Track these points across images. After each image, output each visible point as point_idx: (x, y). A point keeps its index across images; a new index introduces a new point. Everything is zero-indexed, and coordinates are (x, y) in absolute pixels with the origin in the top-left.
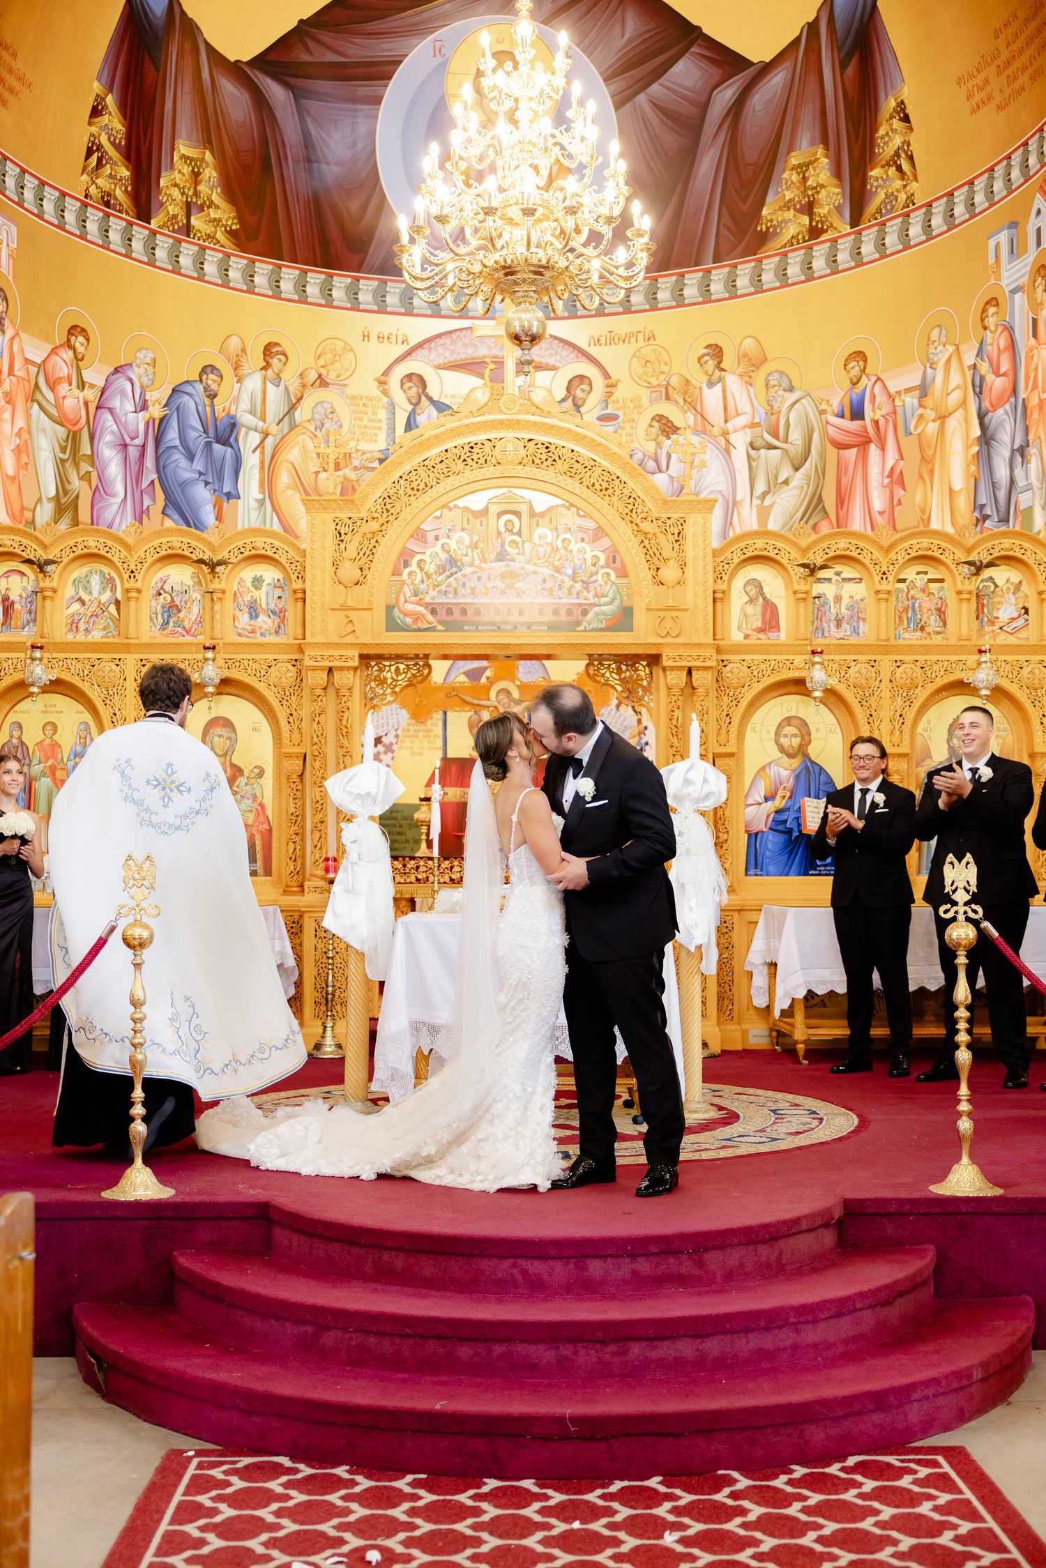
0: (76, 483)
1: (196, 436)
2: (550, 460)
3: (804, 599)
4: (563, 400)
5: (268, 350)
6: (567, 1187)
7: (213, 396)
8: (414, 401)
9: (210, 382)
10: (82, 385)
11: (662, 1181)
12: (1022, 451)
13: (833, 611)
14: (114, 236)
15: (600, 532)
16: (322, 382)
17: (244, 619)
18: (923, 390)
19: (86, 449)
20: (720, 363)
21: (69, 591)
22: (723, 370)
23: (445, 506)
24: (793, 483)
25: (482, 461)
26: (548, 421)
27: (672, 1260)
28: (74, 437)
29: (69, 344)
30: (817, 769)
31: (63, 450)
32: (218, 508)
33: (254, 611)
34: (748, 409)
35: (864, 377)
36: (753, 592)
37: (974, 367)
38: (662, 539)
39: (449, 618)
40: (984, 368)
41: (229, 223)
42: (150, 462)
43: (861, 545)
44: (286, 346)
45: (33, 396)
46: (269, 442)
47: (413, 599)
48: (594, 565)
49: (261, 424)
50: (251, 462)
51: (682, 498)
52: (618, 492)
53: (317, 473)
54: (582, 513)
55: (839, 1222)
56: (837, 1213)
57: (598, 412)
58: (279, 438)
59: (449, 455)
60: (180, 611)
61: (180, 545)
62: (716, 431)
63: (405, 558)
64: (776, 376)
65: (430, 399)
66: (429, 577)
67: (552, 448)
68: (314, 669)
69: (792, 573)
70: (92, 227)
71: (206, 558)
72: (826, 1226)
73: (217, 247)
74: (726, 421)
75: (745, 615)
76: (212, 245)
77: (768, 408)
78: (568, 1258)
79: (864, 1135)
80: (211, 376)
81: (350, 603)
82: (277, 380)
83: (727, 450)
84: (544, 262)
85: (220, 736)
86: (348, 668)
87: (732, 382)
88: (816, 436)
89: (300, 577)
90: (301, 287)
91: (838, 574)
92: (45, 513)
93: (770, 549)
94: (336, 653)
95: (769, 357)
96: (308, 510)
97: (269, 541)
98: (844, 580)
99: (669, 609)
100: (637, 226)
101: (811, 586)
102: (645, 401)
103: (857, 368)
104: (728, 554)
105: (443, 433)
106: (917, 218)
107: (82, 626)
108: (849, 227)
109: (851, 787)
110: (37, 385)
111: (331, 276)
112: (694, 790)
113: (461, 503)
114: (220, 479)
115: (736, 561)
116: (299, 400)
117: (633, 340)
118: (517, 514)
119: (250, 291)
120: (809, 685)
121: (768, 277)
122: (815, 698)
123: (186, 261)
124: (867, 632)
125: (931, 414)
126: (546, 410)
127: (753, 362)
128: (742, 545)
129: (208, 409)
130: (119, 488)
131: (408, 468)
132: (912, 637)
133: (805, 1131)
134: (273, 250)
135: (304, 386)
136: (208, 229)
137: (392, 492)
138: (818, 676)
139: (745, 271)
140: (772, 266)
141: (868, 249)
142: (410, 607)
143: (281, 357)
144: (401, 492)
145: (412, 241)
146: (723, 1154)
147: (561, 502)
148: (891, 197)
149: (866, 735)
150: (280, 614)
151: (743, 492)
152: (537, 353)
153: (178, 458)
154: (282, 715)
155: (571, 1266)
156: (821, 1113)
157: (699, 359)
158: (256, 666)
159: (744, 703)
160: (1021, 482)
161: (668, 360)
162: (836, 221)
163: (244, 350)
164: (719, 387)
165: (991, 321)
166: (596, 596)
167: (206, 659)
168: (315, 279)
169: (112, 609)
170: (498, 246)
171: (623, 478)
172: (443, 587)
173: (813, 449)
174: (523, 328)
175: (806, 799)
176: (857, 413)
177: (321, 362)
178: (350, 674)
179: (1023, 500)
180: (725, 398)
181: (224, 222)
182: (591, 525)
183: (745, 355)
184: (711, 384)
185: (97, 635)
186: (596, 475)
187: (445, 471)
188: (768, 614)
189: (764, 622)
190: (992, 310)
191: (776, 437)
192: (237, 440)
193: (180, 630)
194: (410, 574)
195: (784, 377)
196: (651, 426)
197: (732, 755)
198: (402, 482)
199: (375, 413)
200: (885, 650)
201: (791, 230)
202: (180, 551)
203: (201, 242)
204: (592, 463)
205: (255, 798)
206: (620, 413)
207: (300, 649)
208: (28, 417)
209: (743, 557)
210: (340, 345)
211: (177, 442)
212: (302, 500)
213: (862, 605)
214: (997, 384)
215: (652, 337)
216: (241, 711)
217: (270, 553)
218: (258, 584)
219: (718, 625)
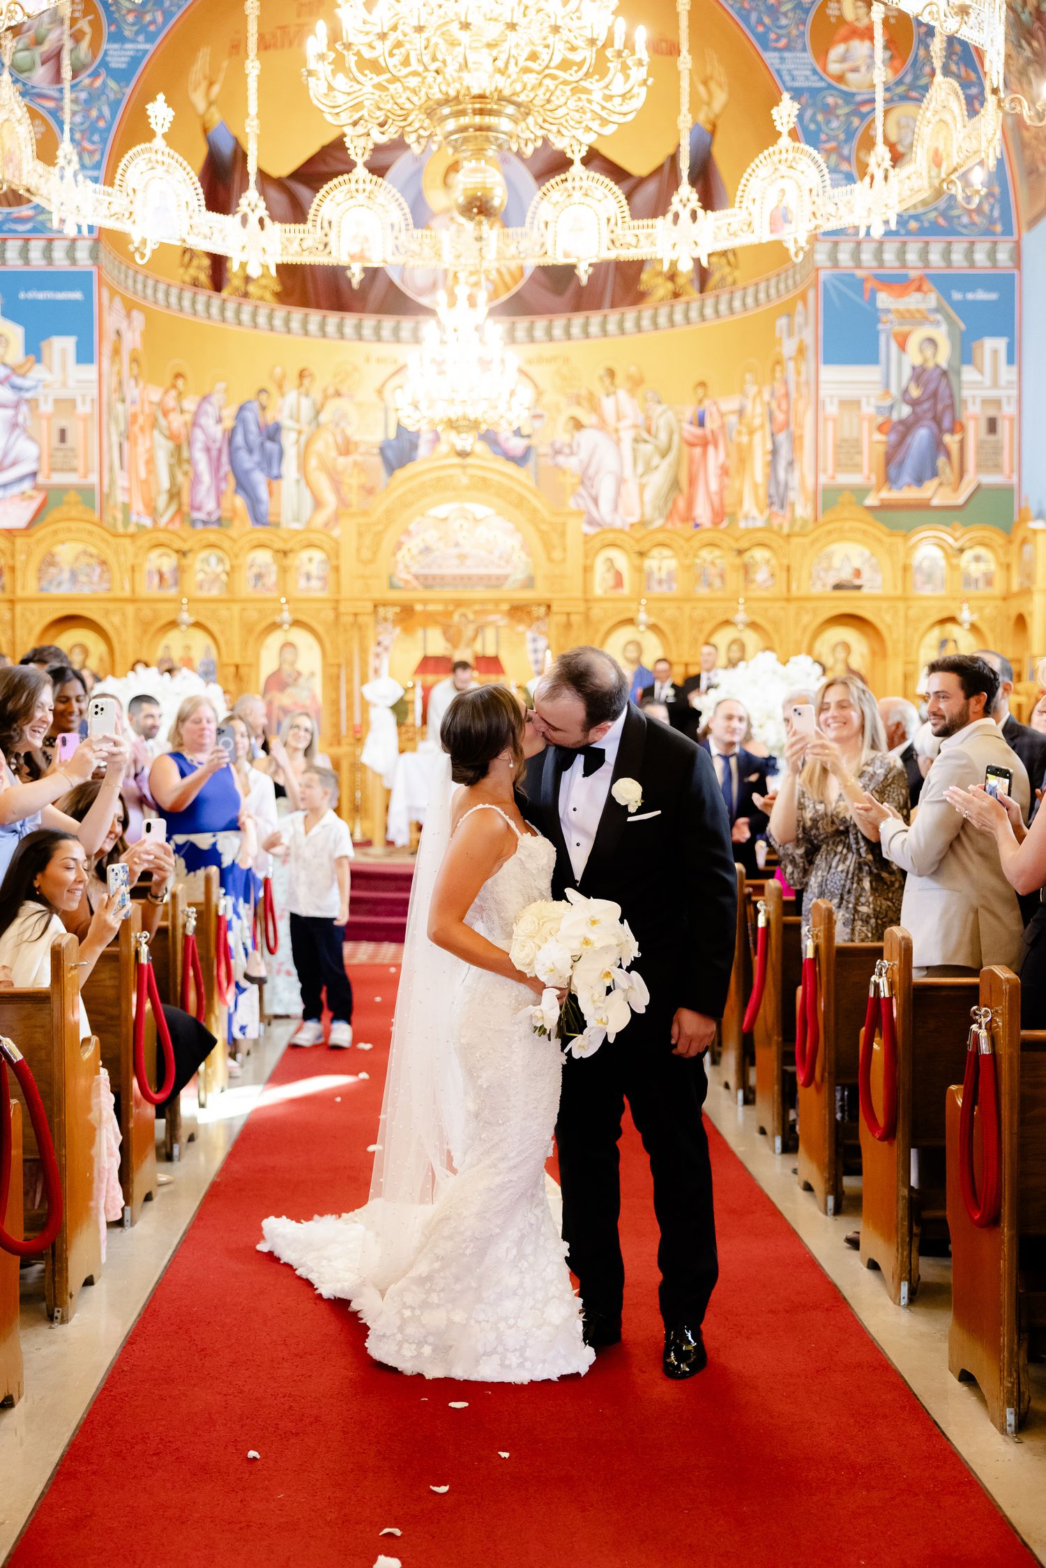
0: (180, 478)
1: (255, 438)
2: (486, 487)
5: (302, 375)
7: (263, 408)
10: (182, 411)
12: (791, 464)
13: (656, 575)
14: (200, 307)
15: (517, 530)
16: (338, 394)
17: (302, 582)
18: (741, 413)
19: (185, 454)
21: (198, 566)
23: (423, 515)
25: (445, 488)
28: (178, 448)
29: (174, 386)
31: (172, 456)
32: (269, 485)
33: (308, 577)
37: (769, 404)
38: (552, 534)
39: (427, 583)
40: (774, 405)
42: (225, 459)
45: (154, 424)
48: (513, 549)
49: (296, 426)
52: (526, 506)
54: (506, 518)
59: (425, 484)
63: (399, 546)
66: (413, 557)
67: (487, 480)
68: (346, 613)
69: (631, 555)
70: (186, 303)
71: (280, 547)
73: (266, 304)
74: (619, 419)
76: (262, 304)
81: (367, 574)
83: (618, 442)
86: (366, 613)
87: (622, 394)
88: (676, 438)
89: (337, 557)
90: (323, 326)
92: (162, 500)
93: (619, 539)
94: (359, 604)
97: (311, 536)
99: (557, 576)
102: (563, 406)
104: (592, 544)
106: (738, 295)
107: (206, 586)
110: (156, 420)
113: (433, 512)
115: (598, 546)
116: (323, 406)
117: (555, 362)
118: (466, 518)
119: (289, 332)
120: (637, 621)
121: (646, 323)
122: (642, 629)
123: (245, 317)
124: (676, 589)
125: (744, 430)
130: (206, 478)
132: (703, 591)
134: (304, 302)
135: (326, 397)
138: (643, 617)
139: (630, 314)
140: (648, 315)
141: (709, 311)
144: (397, 507)
148: (723, 279)
150: (323, 579)
151: (628, 472)
153: (243, 455)
154: (327, 640)
158: (312, 611)
159: (602, 632)
160: (791, 484)
161: (579, 377)
163: (285, 376)
165: (778, 375)
167: (281, 610)
168: (333, 319)
169: (224, 577)
172: (422, 564)
176: (701, 423)
177: (337, 380)
178: (367, 616)
179: (792, 496)
182: (512, 526)
184: (608, 395)
185: (215, 592)
186: (513, 496)
190: (778, 368)
191: (649, 432)
198: (397, 500)
199: (375, 414)
200: (687, 599)
202: (264, 543)
203: (255, 302)
204: (511, 489)
207: (337, 601)
208: (152, 439)
210: (350, 367)
214: (780, 417)
215: (567, 360)
216: (301, 638)
217: (317, 542)
218: (311, 561)
219: (587, 586)
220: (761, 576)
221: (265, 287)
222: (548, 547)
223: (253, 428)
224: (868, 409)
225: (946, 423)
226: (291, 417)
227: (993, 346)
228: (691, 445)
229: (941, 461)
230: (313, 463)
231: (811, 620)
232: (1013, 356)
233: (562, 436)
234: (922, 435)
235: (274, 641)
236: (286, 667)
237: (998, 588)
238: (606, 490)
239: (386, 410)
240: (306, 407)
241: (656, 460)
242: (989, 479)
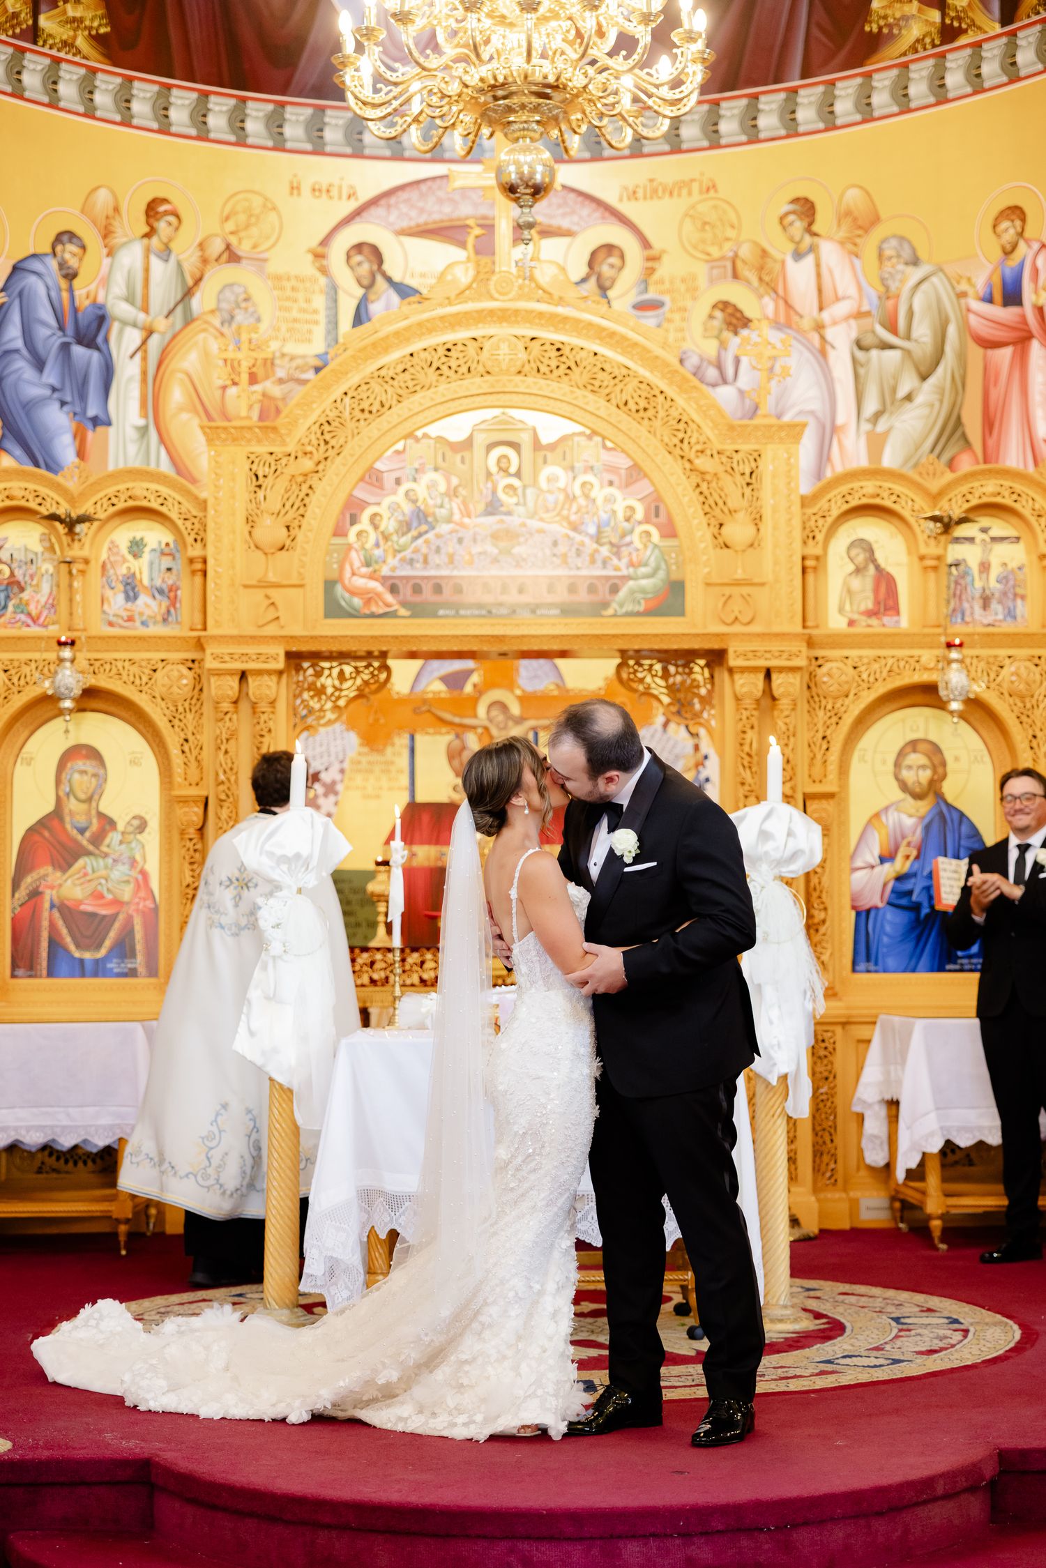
1: (48, 335)
2: (563, 367)
3: (935, 568)
4: (584, 280)
5: (153, 209)
6: (589, 1434)
7: (71, 276)
8: (366, 282)
9: (67, 256)
11: (732, 1424)
13: (978, 584)
15: (636, 473)
16: (231, 255)
17: (117, 601)
20: (811, 224)
22: (815, 234)
23: (410, 435)
24: (920, 399)
25: (464, 369)
26: (560, 310)
27: (744, 1543)
30: (956, 816)
33: (131, 589)
34: (852, 291)
35: (1022, 245)
36: (861, 558)
38: (727, 481)
39: (417, 599)
41: (96, 24)
43: (1018, 487)
44: (178, 202)
46: (155, 343)
47: (364, 570)
48: (628, 520)
49: (141, 316)
50: (128, 372)
51: (756, 421)
52: (662, 414)
53: (224, 388)
54: (609, 444)
55: (992, 1483)
56: (989, 1471)
57: (633, 297)
58: (168, 337)
59: (415, 360)
60: (22, 589)
61: (22, 493)
62: (806, 324)
63: (352, 511)
64: (894, 242)
65: (389, 280)
66: (386, 538)
67: (566, 351)
68: (219, 673)
69: (917, 530)
71: (61, 512)
72: (972, 1489)
73: (77, 59)
74: (821, 309)
75: (849, 592)
76: (69, 57)
77: (882, 289)
78: (591, 1538)
79: (1029, 1354)
80: (71, 248)
81: (272, 577)
82: (166, 252)
84: (551, 79)
85: (83, 772)
86: (269, 672)
87: (830, 252)
88: (952, 331)
89: (200, 540)
90: (200, 116)
91: (984, 530)
93: (885, 495)
94: (252, 650)
95: (883, 215)
96: (210, 441)
97: (154, 486)
98: (994, 539)
99: (737, 583)
100: (686, 26)
101: (945, 549)
102: (702, 281)
103: (1012, 231)
104: (823, 504)
105: (407, 329)
108: (997, 26)
109: (1004, 844)
111: (244, 100)
112: (774, 848)
113: (434, 430)
114: (82, 396)
115: (835, 512)
116: (198, 281)
117: (685, 191)
118: (515, 446)
119: (126, 123)
120: (942, 693)
121: (881, 99)
122: (952, 713)
123: (31, 80)
126: (556, 294)
127: (860, 222)
128: (844, 489)
129: (65, 295)
131: (355, 379)
133: (942, 1349)
135: (205, 261)
136: (64, 33)
137: (332, 415)
138: (955, 680)
139: (847, 90)
140: (887, 83)
141: (1026, 57)
142: (360, 582)
143: (172, 219)
144: (347, 414)
145: (360, 48)
146: (821, 1383)
147: (579, 429)
149: (1028, 764)
150: (170, 594)
152: (542, 211)
154: (173, 741)
155: (595, 1552)
156: (966, 1322)
157: (782, 219)
158: (134, 669)
159: (848, 720)
161: (735, 221)
162: (980, 17)
163: (116, 209)
164: (809, 260)
166: (631, 564)
167: (62, 660)
168: (221, 104)
170: (485, 56)
171: (670, 392)
172: (407, 554)
173: (949, 349)
174: (521, 175)
175: (941, 859)
176: (1012, 296)
177: (230, 226)
178: (271, 681)
180: (819, 275)
181: (88, 23)
182: (623, 462)
183: (848, 213)
184: (798, 255)
186: (630, 388)
187: (410, 384)
188: (883, 589)
189: (877, 602)
191: (894, 330)
192: (106, 340)
193: (23, 617)
194: (359, 534)
195: (906, 246)
196: (711, 317)
197: (830, 796)
198: (347, 400)
199: (308, 301)
201: (915, 31)
202: (23, 503)
203: (54, 52)
204: (624, 371)
205: (133, 862)
206: (666, 299)
207: (200, 645)
209: (846, 507)
210: (257, 202)
211: (19, 344)
212: (202, 428)
213: (1020, 575)
215: (712, 187)
216: (113, 736)
217: (154, 505)
218: (138, 550)
219: (808, 604)
221: (76, 22)
222: (715, 512)
223: (46, 314)
226: (130, 299)
228: (989, 344)
230: (176, 395)
235: (45, 743)
236: (72, 805)
239: (333, 292)
241: (908, 383)
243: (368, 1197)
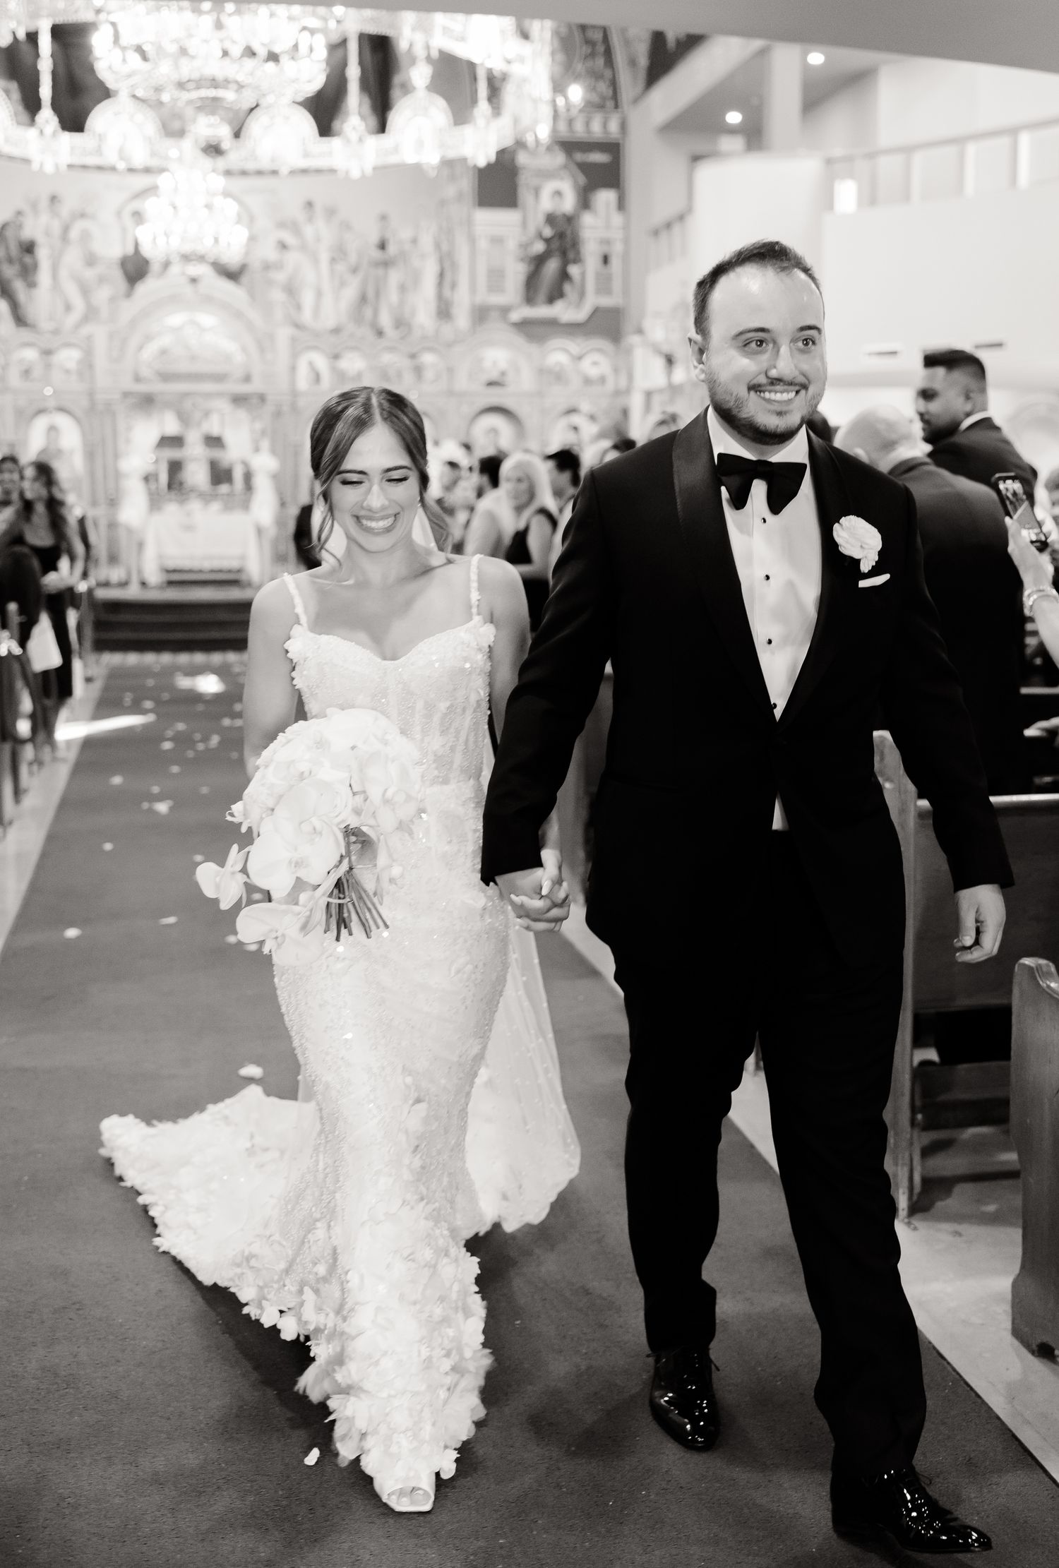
1: (14, 251)
2: (212, 302)
16: (83, 215)
17: (64, 376)
18: (414, 241)
23: (161, 322)
33: (67, 372)
39: (165, 377)
48: (234, 351)
68: (100, 402)
81: (116, 369)
86: (116, 400)
89: (91, 354)
93: (319, 343)
94: (111, 393)
95: (338, 211)
99: (269, 374)
105: (160, 289)
118: (197, 327)
128: (305, 340)
131: (143, 305)
137: (136, 317)
144: (140, 317)
150: (80, 374)
154: (85, 424)
158: (71, 398)
161: (284, 206)
163: (38, 201)
172: (162, 362)
176: (382, 246)
177: (82, 203)
178: (118, 404)
186: (234, 310)
187: (161, 306)
198: (140, 312)
204: (232, 305)
207: (92, 393)
216: (63, 421)
218: (69, 357)
219: (293, 381)
220: (429, 374)
222: (262, 350)
224: (512, 245)
225: (571, 255)
227: (605, 198)
229: (567, 288)
230: (64, 273)
231: (468, 409)
232: (621, 205)
233: (271, 254)
234: (552, 266)
235: (41, 424)
237: (610, 386)
238: (308, 299)
240: (56, 227)
242: (606, 302)
243: (160, 557)
